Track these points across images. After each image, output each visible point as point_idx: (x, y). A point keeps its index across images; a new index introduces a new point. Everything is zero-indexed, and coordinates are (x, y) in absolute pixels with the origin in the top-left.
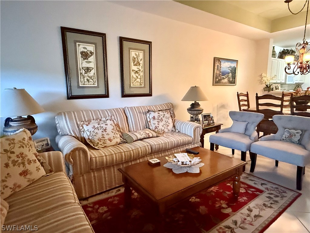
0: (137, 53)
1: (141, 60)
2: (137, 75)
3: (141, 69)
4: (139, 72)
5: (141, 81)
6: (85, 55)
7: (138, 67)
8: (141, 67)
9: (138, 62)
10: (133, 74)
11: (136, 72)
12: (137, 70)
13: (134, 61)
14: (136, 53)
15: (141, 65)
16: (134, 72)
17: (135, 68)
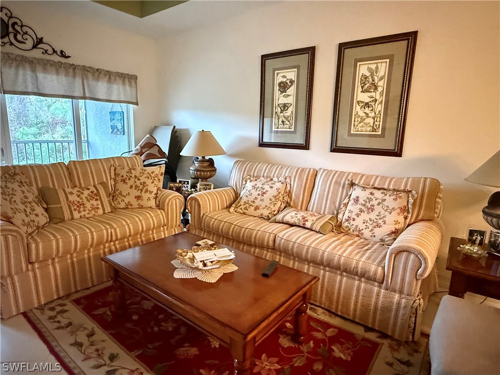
0: (373, 67)
1: (381, 79)
2: (367, 110)
3: (378, 97)
4: (373, 104)
5: (376, 123)
6: (284, 87)
7: (373, 94)
8: (378, 93)
9: (373, 84)
10: (357, 109)
11: (367, 105)
12: (367, 100)
13: (363, 84)
14: (370, 66)
15: (380, 89)
16: (361, 105)
17: (364, 97)
